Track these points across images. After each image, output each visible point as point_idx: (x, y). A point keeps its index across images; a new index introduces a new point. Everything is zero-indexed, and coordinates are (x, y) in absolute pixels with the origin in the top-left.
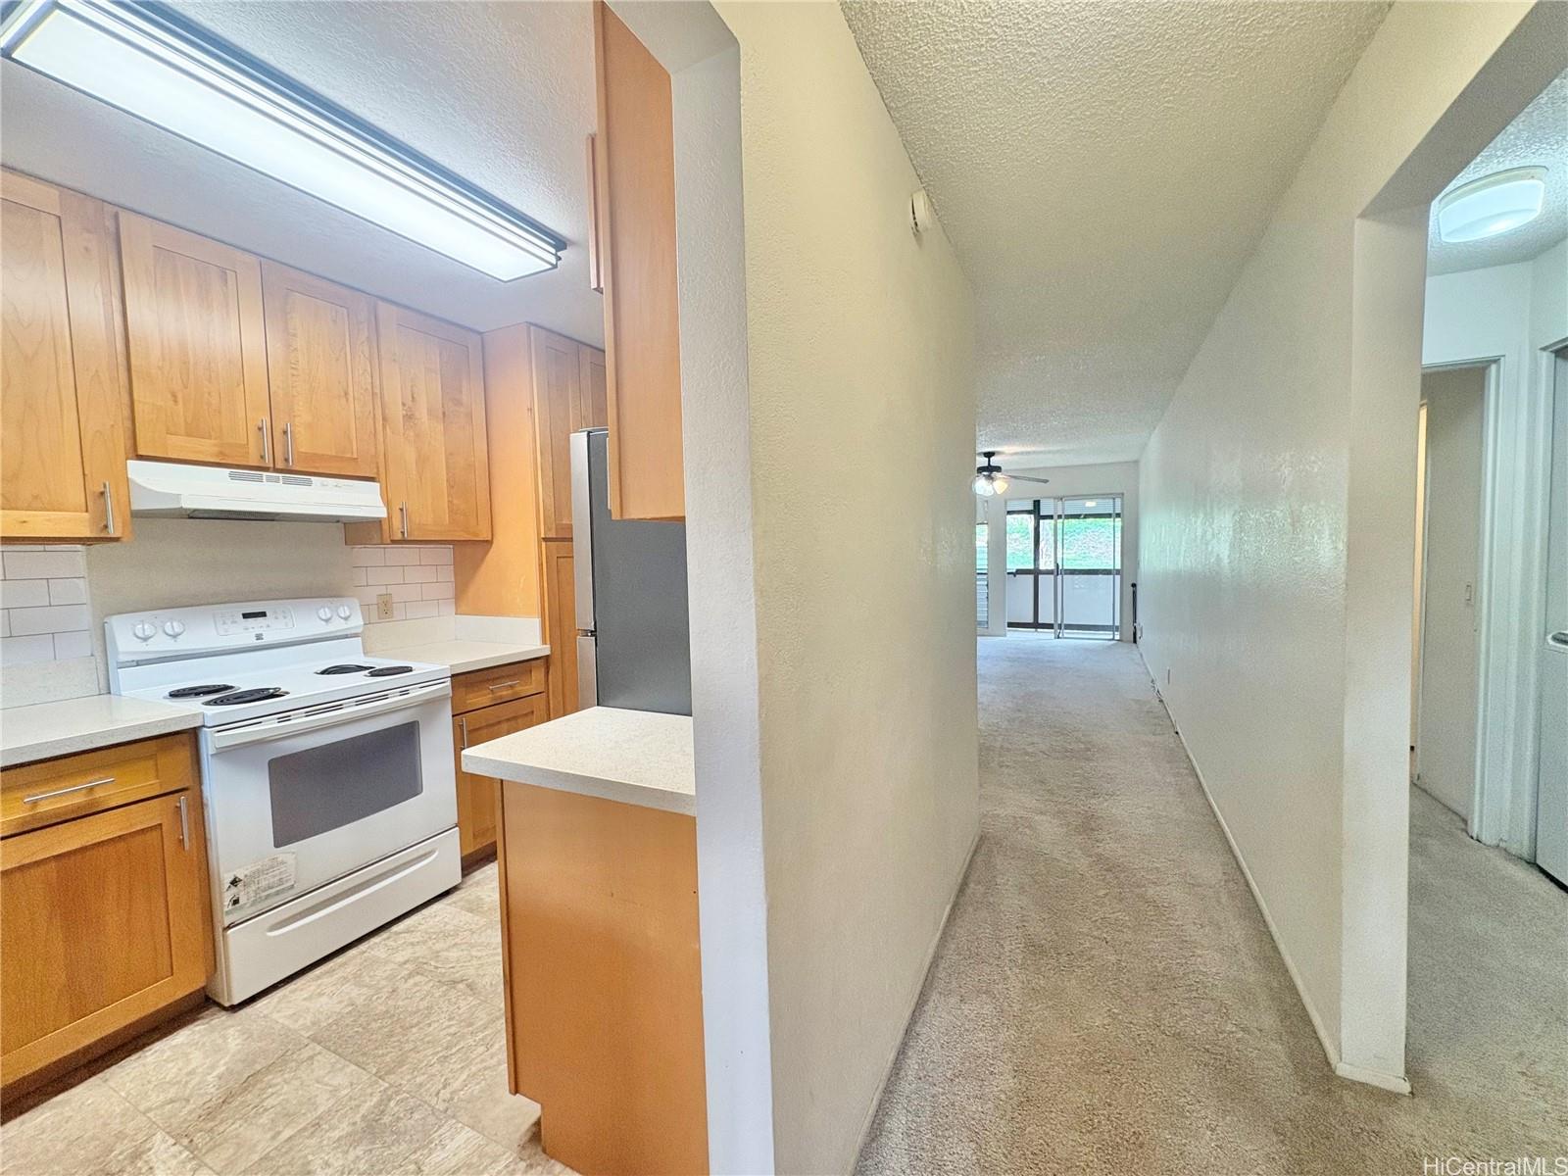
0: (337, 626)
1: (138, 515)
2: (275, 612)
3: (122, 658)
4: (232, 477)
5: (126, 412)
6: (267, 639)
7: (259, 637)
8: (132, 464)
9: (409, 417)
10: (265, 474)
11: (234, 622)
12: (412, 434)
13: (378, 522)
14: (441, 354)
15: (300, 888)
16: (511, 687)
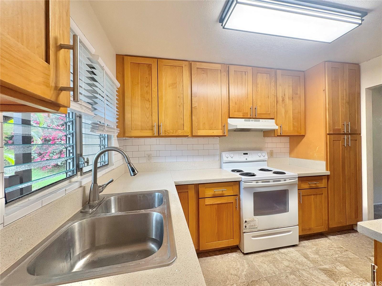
0: (262, 158)
1: (229, 131)
2: (249, 154)
3: (224, 161)
4: (245, 121)
5: (228, 108)
6: (248, 160)
7: (246, 159)
8: (229, 119)
9: (283, 100)
10: (251, 119)
11: (242, 155)
12: (284, 105)
13: (273, 131)
14: (292, 81)
15: (258, 229)
16: (316, 184)
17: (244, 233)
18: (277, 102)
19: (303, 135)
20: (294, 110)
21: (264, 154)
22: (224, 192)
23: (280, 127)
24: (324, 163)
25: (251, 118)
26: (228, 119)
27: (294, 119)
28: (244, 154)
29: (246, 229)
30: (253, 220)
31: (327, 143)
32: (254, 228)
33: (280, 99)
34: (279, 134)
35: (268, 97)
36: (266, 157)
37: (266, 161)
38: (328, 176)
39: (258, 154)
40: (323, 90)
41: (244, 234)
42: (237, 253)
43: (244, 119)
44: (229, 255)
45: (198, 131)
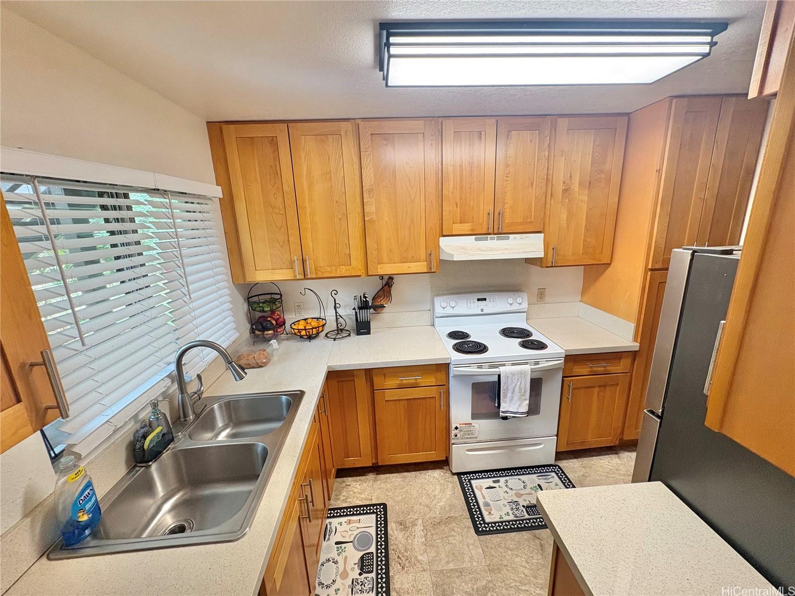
0: (516, 307)
1: (441, 262)
2: (490, 298)
3: (437, 315)
4: (476, 240)
6: (486, 311)
7: (482, 310)
10: (489, 236)
11: (474, 302)
12: (567, 200)
15: (479, 439)
16: (605, 367)
17: (453, 444)
18: (551, 195)
19: (607, 264)
20: (590, 209)
21: (519, 300)
23: (553, 249)
24: (632, 326)
25: (490, 234)
26: (440, 238)
27: (587, 229)
28: (478, 300)
29: (458, 439)
30: (471, 427)
31: (644, 288)
32: (471, 438)
33: (559, 188)
34: (550, 264)
35: (532, 184)
36: (525, 306)
37: (524, 312)
38: (635, 352)
39: (508, 299)
40: (657, 171)
41: (453, 446)
43: (474, 237)
45: (379, 265)
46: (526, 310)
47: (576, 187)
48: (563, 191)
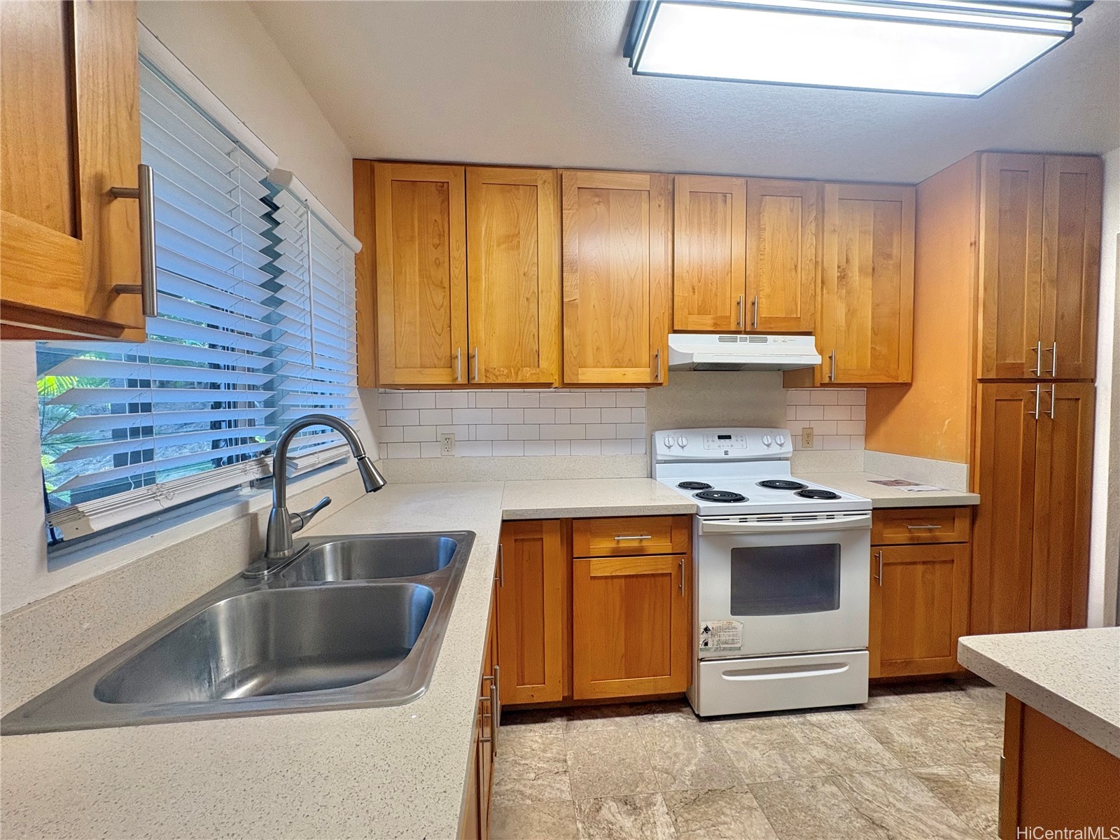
0: (775, 450)
1: (673, 369)
2: (736, 436)
3: (659, 458)
4: (721, 340)
5: (670, 304)
6: (731, 455)
7: (726, 453)
8: (672, 336)
9: (842, 277)
10: (739, 336)
11: (713, 441)
12: (844, 291)
13: (811, 369)
14: (875, 216)
15: (744, 652)
16: (930, 530)
17: (702, 660)
18: (823, 282)
19: (906, 384)
20: (878, 305)
21: (780, 439)
22: (645, 544)
23: (830, 357)
24: (963, 468)
25: (739, 332)
26: (670, 335)
27: (875, 333)
28: (720, 437)
29: (708, 650)
30: (730, 627)
31: (974, 408)
32: (730, 649)
33: (834, 274)
34: (826, 380)
35: (796, 266)
36: (788, 448)
37: (786, 459)
38: (974, 507)
39: (763, 437)
40: (971, 244)
41: (702, 663)
42: (681, 714)
43: (717, 336)
44: (657, 719)
45: (580, 370)
46: (790, 455)
47: (855, 275)
48: (838, 278)
